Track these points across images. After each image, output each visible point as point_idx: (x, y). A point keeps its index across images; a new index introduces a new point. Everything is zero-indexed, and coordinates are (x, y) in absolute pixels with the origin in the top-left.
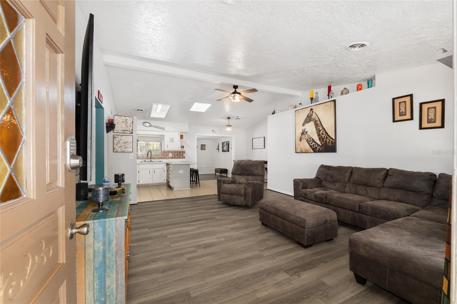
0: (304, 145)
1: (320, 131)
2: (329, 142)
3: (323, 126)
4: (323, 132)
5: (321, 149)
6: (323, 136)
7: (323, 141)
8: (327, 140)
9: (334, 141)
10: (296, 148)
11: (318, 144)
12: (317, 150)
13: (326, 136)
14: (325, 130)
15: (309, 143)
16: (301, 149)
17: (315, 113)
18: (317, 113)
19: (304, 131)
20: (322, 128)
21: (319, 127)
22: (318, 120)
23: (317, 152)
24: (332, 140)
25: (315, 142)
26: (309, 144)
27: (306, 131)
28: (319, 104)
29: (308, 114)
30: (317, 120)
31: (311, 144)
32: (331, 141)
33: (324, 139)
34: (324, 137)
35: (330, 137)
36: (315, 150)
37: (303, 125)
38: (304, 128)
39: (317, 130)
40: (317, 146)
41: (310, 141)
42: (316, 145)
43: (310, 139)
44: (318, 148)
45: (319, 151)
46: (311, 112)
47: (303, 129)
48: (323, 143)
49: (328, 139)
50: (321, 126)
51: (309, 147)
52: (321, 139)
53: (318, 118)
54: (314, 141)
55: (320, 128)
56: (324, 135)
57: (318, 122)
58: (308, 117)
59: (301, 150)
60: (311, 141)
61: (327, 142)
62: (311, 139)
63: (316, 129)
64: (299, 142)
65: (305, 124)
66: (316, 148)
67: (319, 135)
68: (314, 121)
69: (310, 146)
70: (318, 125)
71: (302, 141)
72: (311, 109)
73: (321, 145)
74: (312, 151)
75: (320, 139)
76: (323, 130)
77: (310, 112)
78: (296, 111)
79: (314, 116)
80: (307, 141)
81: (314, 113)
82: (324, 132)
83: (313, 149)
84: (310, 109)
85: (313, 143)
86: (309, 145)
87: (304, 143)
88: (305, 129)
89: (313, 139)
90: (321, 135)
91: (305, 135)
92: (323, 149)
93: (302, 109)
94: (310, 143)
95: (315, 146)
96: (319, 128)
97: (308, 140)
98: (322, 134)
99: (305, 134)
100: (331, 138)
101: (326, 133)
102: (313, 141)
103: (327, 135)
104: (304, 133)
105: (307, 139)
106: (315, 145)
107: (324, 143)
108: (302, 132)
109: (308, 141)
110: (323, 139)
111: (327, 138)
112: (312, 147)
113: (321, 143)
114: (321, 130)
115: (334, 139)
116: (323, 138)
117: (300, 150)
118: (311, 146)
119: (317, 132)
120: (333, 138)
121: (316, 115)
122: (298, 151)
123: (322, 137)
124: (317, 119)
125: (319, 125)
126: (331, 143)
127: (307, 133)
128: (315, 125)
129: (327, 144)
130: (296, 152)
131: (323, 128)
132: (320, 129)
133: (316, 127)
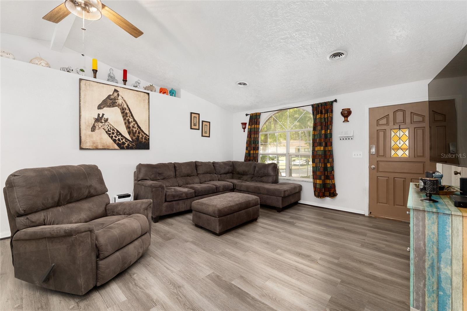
0: (101, 139)
1: (129, 123)
2: (142, 138)
3: (135, 118)
4: (134, 124)
5: (131, 146)
6: (134, 130)
7: (134, 136)
8: (139, 135)
9: (148, 137)
10: (82, 140)
11: (126, 139)
12: (125, 146)
13: (138, 131)
14: (137, 123)
15: (111, 135)
16: (94, 143)
17: (122, 98)
18: (125, 99)
19: (101, 116)
20: (133, 120)
21: (128, 118)
22: (127, 108)
23: (125, 149)
24: (145, 135)
25: (122, 136)
26: (112, 137)
27: (104, 116)
28: (129, 89)
29: (110, 96)
30: (125, 109)
31: (116, 137)
32: (144, 137)
33: (136, 133)
34: (136, 131)
35: (143, 132)
36: (121, 147)
37: (100, 107)
38: (101, 112)
39: (125, 121)
40: (125, 141)
41: (112, 133)
42: (124, 139)
43: (113, 130)
44: (127, 143)
45: (128, 148)
46: (116, 94)
47: (99, 115)
48: (134, 138)
49: (141, 134)
50: (131, 117)
51: (111, 141)
52: (132, 133)
53: (127, 106)
54: (120, 134)
55: (130, 119)
56: (135, 128)
57: (128, 111)
58: (111, 100)
59: (95, 145)
60: (115, 133)
61: (140, 137)
62: (115, 130)
63: (125, 119)
64: (89, 132)
65: (104, 107)
66: (124, 144)
67: (128, 127)
68: (120, 107)
69: (113, 141)
70: (126, 113)
71: (97, 131)
72: (116, 91)
73: (131, 140)
74: (117, 147)
75: (129, 133)
76: (135, 123)
77: (113, 93)
78: (81, 80)
79: (120, 101)
80: (106, 132)
81: (120, 98)
82: (136, 125)
83: (118, 145)
84: (113, 88)
85: (118, 137)
86: (112, 139)
87: (101, 134)
88: (103, 115)
89: (118, 131)
90: (131, 127)
91: (103, 124)
92: (134, 145)
93: (98, 82)
94: (114, 136)
95: (121, 141)
96: (128, 120)
97: (110, 131)
98: (133, 127)
99: (103, 121)
100: (145, 134)
101: (138, 126)
102: (118, 134)
103: (139, 129)
104: (99, 119)
105: (107, 130)
106: (122, 139)
107: (136, 139)
108: (97, 118)
109: (110, 133)
110: (134, 134)
111: (139, 133)
112: (117, 142)
113: (132, 138)
114: (132, 122)
115: (148, 135)
116: (134, 132)
117: (92, 144)
118: (115, 141)
119: (125, 123)
120: (147, 133)
121: (124, 101)
122: (87, 146)
123: (132, 130)
124: (125, 106)
125: (128, 115)
126: (145, 139)
127: (106, 120)
128: (123, 113)
129: (139, 140)
130: (81, 149)
131: (135, 120)
132: (130, 121)
133: (123, 117)
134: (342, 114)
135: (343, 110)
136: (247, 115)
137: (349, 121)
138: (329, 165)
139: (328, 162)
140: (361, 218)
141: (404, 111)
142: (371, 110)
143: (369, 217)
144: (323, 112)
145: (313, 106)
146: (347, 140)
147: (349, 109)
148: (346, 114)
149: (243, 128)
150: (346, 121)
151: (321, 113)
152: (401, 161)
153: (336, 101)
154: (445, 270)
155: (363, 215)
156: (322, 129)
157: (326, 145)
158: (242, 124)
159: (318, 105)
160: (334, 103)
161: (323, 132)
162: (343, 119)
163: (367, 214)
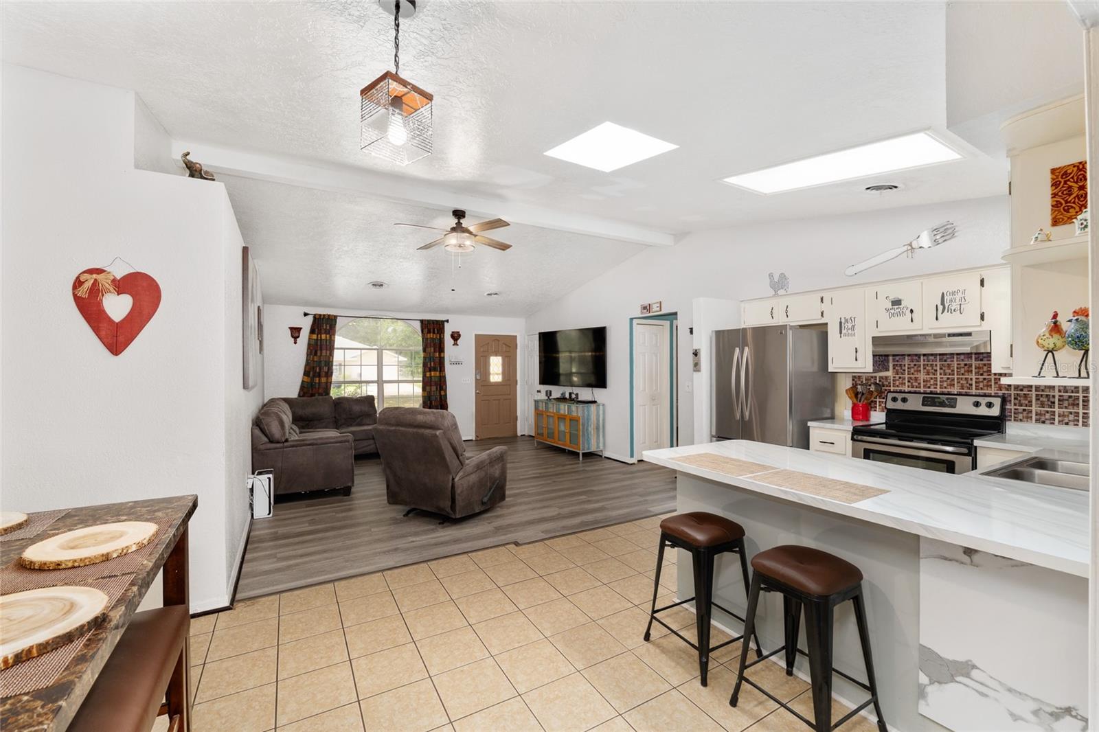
134: (452, 336)
135: (453, 332)
136: (306, 314)
137: (458, 345)
138: (443, 393)
139: (443, 390)
140: (470, 443)
141: (499, 341)
142: (477, 336)
143: (476, 440)
144: (436, 332)
145: (422, 321)
146: (458, 366)
147: (459, 332)
148: (456, 337)
149: (292, 337)
150: (455, 344)
151: (434, 333)
152: (496, 384)
153: (447, 321)
154: (590, 429)
155: (472, 440)
156: (435, 351)
157: (440, 371)
158: (291, 329)
159: (429, 321)
160: (446, 323)
161: (437, 354)
162: (453, 342)
163: (474, 439)
